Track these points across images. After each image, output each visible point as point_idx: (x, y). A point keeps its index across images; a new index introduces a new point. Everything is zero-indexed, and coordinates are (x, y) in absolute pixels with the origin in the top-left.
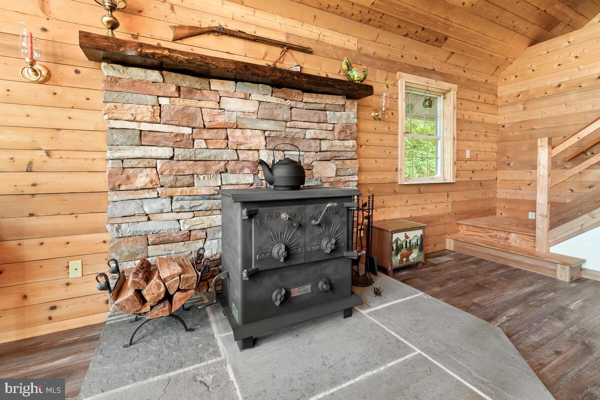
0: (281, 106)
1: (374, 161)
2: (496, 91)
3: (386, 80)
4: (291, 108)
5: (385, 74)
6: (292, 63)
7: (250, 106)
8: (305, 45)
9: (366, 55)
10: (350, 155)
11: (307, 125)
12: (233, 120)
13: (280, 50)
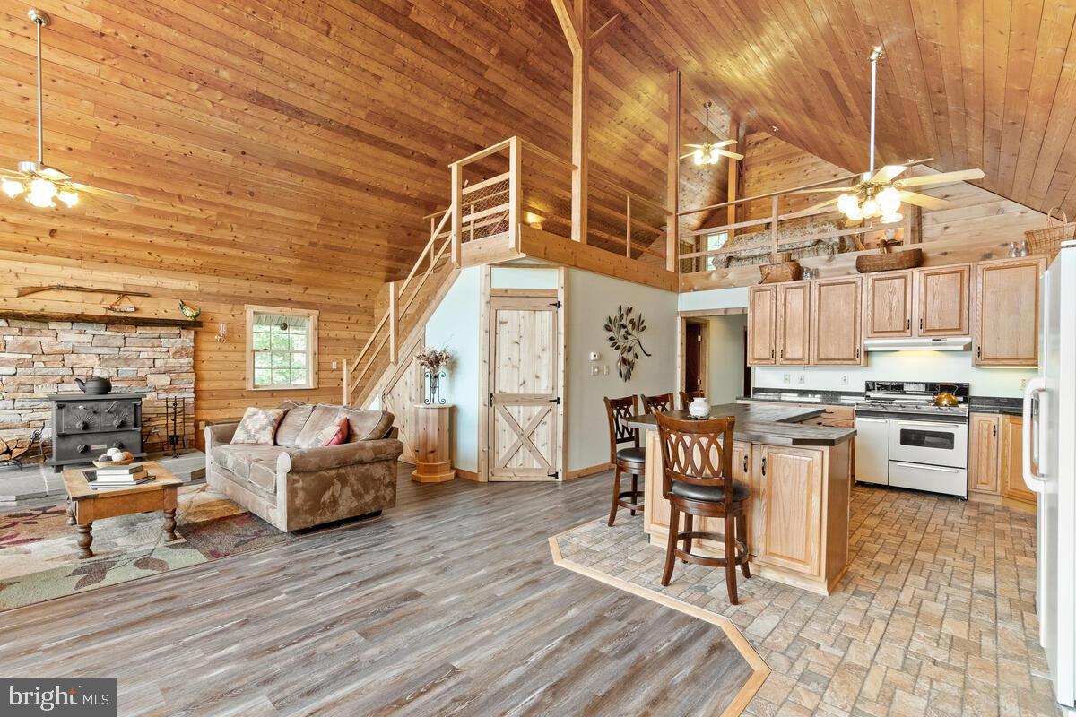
0: (114, 337)
1: (217, 373)
2: (373, 312)
3: (232, 310)
4: (125, 338)
5: (230, 307)
6: (127, 307)
7: (86, 338)
8: (142, 291)
9: (209, 294)
10: (186, 369)
11: (140, 349)
12: (70, 347)
13: (118, 296)
